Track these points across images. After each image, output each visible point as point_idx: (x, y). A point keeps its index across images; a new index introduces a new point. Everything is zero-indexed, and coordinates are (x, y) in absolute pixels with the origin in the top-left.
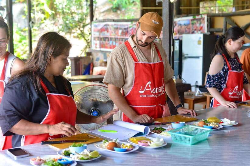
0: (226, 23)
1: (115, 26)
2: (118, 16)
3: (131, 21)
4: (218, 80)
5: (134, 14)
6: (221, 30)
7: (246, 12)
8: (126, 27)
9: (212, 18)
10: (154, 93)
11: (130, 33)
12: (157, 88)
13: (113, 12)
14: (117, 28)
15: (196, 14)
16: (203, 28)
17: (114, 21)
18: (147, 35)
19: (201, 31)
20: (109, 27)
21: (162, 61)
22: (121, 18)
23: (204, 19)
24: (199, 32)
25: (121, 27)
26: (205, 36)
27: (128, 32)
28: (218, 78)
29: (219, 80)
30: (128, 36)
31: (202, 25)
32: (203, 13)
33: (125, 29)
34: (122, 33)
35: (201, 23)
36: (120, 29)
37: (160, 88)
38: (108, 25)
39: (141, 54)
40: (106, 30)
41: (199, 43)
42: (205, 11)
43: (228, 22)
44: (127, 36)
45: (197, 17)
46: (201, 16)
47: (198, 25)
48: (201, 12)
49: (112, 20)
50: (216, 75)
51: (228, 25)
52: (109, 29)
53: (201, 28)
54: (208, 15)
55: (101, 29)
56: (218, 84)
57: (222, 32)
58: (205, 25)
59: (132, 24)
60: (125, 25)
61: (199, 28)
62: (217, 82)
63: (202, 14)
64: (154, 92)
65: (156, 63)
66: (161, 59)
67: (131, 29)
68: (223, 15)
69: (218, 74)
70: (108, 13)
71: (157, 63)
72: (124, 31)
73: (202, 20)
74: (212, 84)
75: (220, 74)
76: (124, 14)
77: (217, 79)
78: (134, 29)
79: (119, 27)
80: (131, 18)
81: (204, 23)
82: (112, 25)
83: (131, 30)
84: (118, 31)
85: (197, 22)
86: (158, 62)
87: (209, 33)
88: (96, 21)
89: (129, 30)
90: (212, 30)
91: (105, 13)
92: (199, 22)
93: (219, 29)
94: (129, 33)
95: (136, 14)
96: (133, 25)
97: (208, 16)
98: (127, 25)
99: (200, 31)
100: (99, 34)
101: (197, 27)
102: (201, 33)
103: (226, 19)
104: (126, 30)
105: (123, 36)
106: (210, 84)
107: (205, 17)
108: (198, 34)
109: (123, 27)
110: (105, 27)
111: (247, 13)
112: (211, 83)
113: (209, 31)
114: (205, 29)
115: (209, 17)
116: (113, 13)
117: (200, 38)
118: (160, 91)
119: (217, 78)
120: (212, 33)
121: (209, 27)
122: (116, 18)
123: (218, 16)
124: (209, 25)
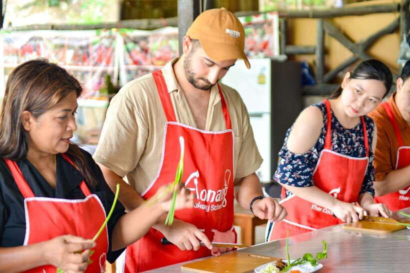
0: (324, 32)
1: (58, 42)
2: (62, 15)
3: (98, 27)
4: (303, 169)
5: (101, 11)
6: (311, 50)
7: (367, 7)
8: (84, 43)
9: (290, 21)
10: (204, 200)
11: (94, 58)
12: (210, 191)
13: (50, 6)
14: (62, 46)
15: (251, 12)
16: (270, 46)
17: (53, 28)
18: (218, 65)
19: (266, 52)
20: (41, 43)
21: (229, 130)
22: (70, 20)
23: (270, 24)
24: (261, 55)
25: (71, 43)
26: (275, 64)
27: (88, 55)
28: (303, 163)
29: (305, 168)
30: (88, 65)
31: (266, 38)
32: (269, 9)
33: (82, 48)
34: (75, 57)
35: (264, 34)
36: (70, 47)
37: (219, 193)
38: (41, 39)
39: (187, 110)
40: (35, 50)
41: (261, 82)
42: (272, 6)
43: (327, 31)
44: (86, 63)
45: (255, 19)
46: (265, 17)
47: (257, 38)
48: (262, 8)
49: (50, 27)
50: (301, 158)
51: (327, 37)
52: (42, 48)
53: (265, 46)
54: (281, 14)
55: (22, 47)
56: (302, 177)
57: (313, 53)
58: (274, 38)
59: (98, 35)
60: (80, 40)
61: (260, 45)
62: (300, 172)
63: (265, 13)
64: (203, 198)
65: (215, 133)
66: (229, 126)
67: (96, 46)
68: (316, 15)
69: (306, 156)
70: (37, 8)
71: (218, 135)
72: (80, 52)
73: (266, 26)
74: (288, 175)
75: (310, 155)
76: (78, 11)
77: (300, 167)
78: (103, 49)
79: (66, 42)
80: (95, 20)
81: (272, 32)
82: (50, 40)
83: (96, 50)
84: (64, 54)
85: (256, 29)
86: (221, 132)
87: (283, 58)
88: (11, 28)
89: (92, 50)
90: (290, 49)
91: (31, 8)
92: (260, 31)
93: (307, 47)
94: (91, 58)
95: (105, 10)
96: (102, 39)
97: (280, 17)
98: (87, 39)
99: (262, 51)
100: (18, 59)
101: (255, 43)
102: (266, 57)
103: (322, 24)
104: (85, 50)
105: (77, 65)
106: (284, 176)
107: (275, 19)
108: (259, 58)
109: (77, 44)
110: (33, 43)
111: (370, 9)
112: (286, 172)
113: (283, 52)
114: (273, 48)
115: (282, 20)
116: (51, 10)
117: (264, 69)
118: (219, 200)
119: (300, 163)
120: (291, 56)
121: (283, 42)
122: (58, 22)
123: (305, 16)
124: (283, 36)
